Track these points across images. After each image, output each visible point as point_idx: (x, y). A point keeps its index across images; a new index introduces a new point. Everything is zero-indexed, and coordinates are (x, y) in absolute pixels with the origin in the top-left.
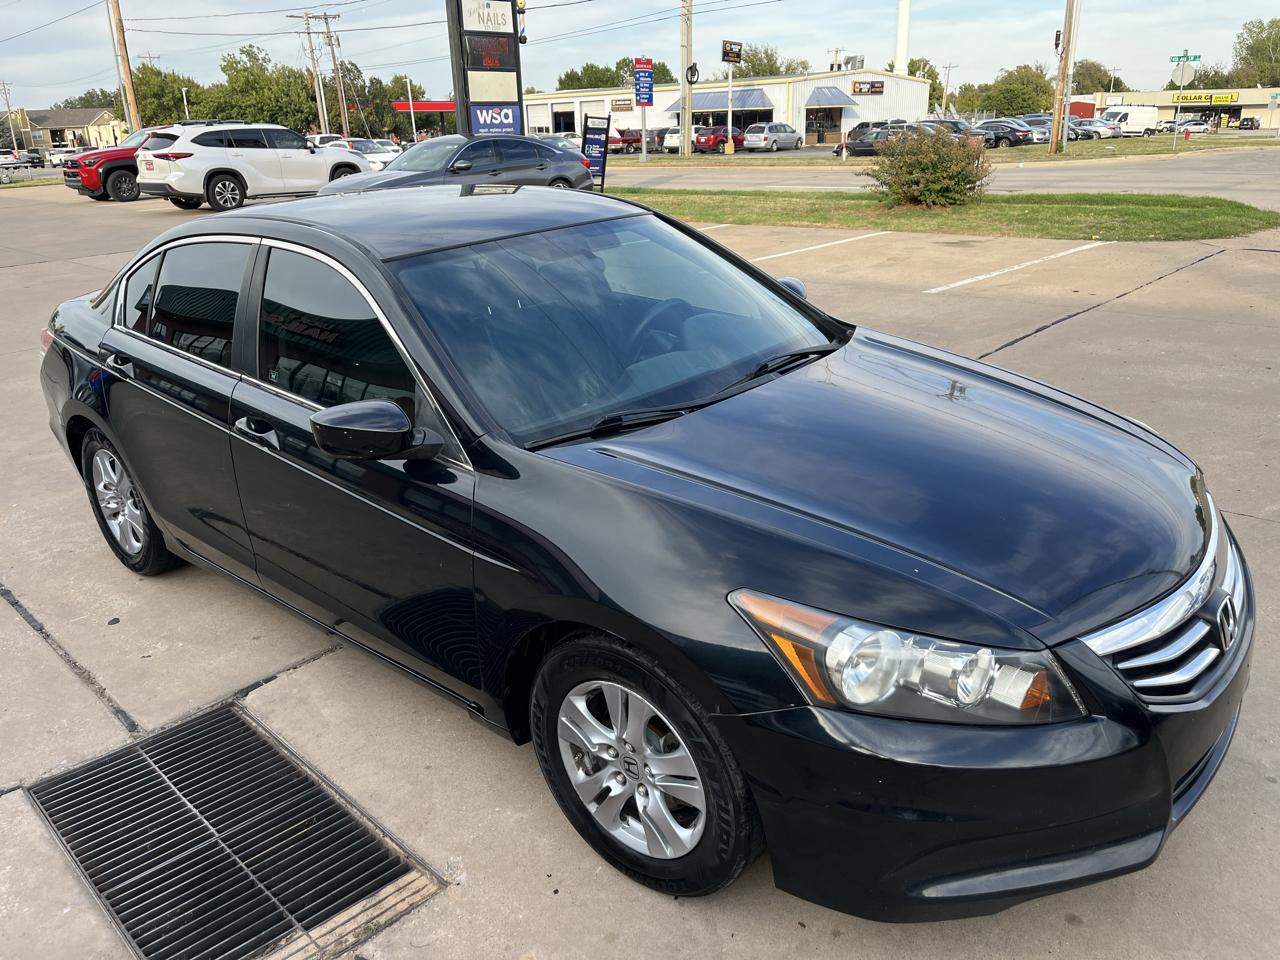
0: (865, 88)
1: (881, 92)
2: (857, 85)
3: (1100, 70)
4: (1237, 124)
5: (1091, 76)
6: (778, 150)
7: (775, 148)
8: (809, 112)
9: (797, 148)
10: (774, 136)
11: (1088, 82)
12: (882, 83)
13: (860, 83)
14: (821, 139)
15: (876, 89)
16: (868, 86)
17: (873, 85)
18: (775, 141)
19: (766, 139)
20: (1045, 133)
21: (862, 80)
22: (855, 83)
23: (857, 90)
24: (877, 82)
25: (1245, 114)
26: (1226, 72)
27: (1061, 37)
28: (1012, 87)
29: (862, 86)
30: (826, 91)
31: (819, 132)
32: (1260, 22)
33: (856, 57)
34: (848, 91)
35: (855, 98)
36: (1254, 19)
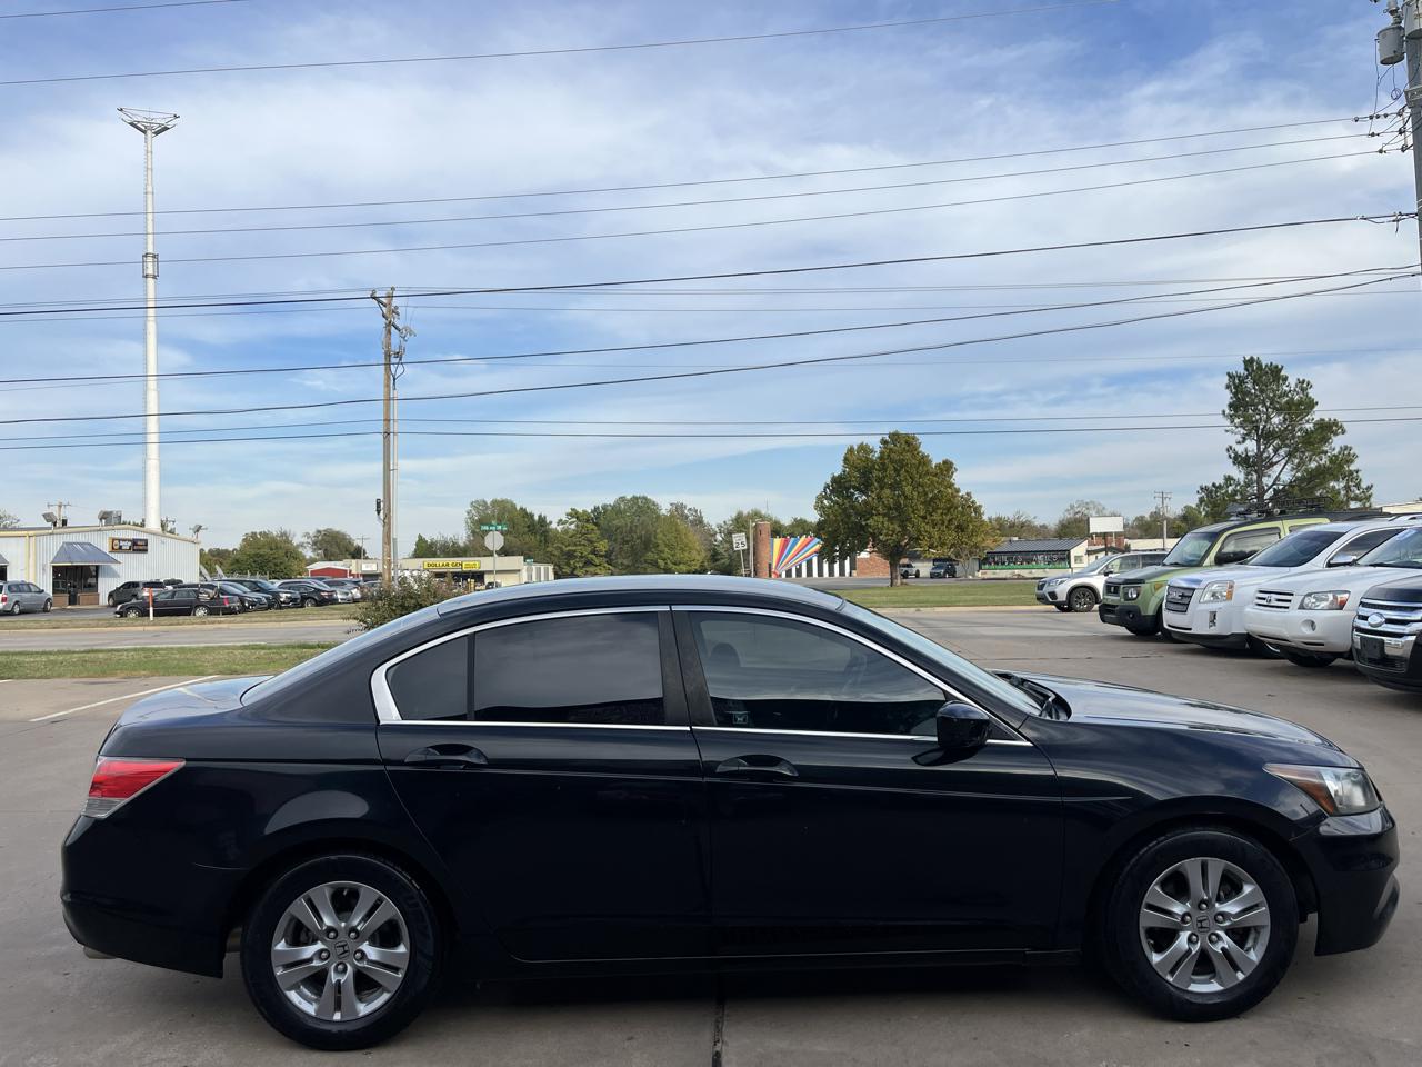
0: (126, 545)
1: (146, 551)
2: (116, 542)
3: (345, 539)
4: (483, 587)
5: (338, 545)
6: (21, 613)
7: (17, 610)
8: (56, 570)
9: (45, 610)
10: (15, 597)
11: (335, 550)
12: (146, 541)
13: (119, 540)
14: (73, 601)
15: (139, 547)
16: (130, 544)
17: (135, 542)
18: (17, 602)
19: (4, 600)
20: (347, 594)
21: (121, 537)
22: (114, 540)
23: (116, 547)
24: (141, 540)
25: (488, 579)
26: (461, 543)
27: (382, 505)
28: (262, 552)
29: (122, 543)
30: (79, 547)
31: (69, 592)
32: (485, 502)
33: (111, 513)
34: (106, 548)
35: (115, 556)
36: (479, 498)
